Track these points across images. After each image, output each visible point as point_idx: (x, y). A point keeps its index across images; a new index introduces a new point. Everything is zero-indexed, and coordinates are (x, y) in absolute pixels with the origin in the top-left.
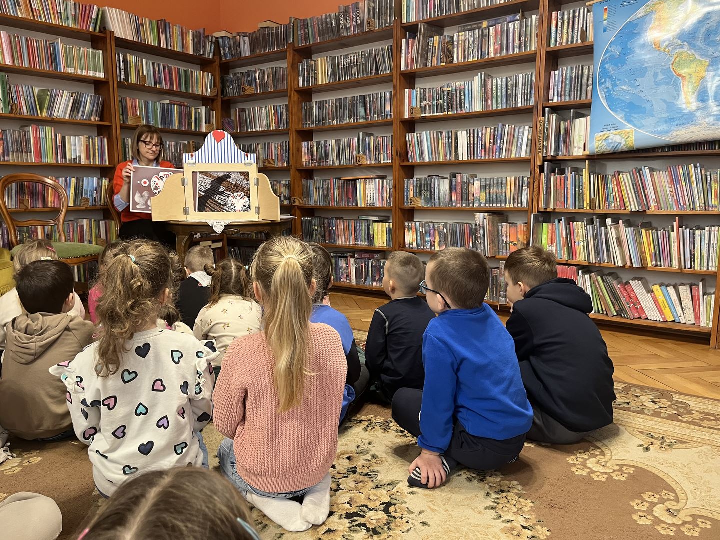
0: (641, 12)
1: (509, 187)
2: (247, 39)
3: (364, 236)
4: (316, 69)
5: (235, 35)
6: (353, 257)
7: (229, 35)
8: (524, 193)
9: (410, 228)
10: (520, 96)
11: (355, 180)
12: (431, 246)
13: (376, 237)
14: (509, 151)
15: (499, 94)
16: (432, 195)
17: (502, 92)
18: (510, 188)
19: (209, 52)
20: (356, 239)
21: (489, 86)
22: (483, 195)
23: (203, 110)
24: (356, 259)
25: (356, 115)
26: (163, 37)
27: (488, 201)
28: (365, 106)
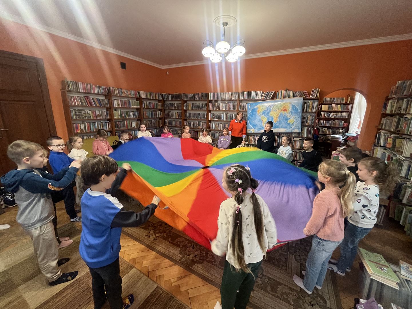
0: (256, 107)
2: (170, 95)
4: (188, 105)
5: (167, 94)
7: (166, 94)
11: (197, 132)
16: (215, 136)
19: (161, 98)
21: (227, 115)
23: (160, 112)
25: (198, 117)
26: (151, 96)
28: (200, 115)
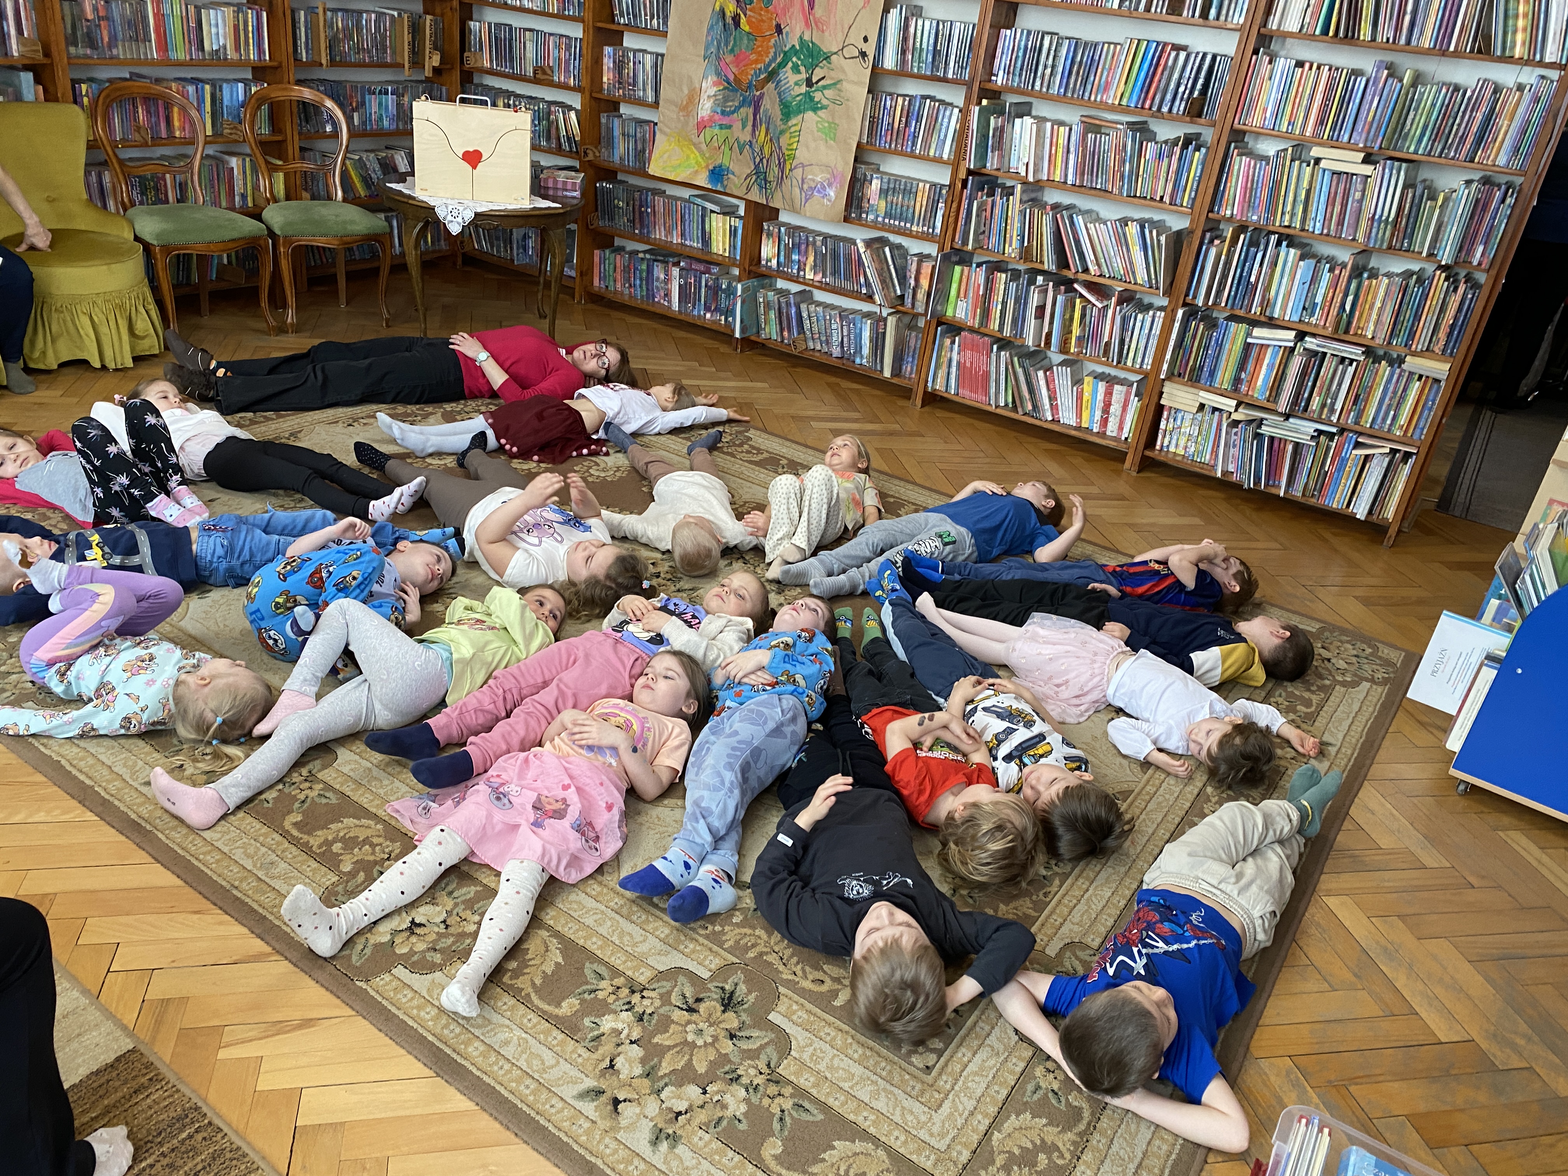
1: (919, 199)
3: (696, 232)
6: (677, 264)
8: (940, 213)
9: (770, 235)
10: (953, 57)
12: (799, 270)
13: (714, 237)
14: (926, 144)
15: (924, 46)
17: (927, 42)
18: (921, 201)
20: (683, 235)
21: (912, 30)
22: (883, 204)
24: (682, 269)
27: (888, 215)
